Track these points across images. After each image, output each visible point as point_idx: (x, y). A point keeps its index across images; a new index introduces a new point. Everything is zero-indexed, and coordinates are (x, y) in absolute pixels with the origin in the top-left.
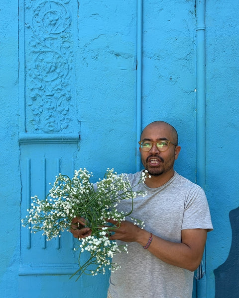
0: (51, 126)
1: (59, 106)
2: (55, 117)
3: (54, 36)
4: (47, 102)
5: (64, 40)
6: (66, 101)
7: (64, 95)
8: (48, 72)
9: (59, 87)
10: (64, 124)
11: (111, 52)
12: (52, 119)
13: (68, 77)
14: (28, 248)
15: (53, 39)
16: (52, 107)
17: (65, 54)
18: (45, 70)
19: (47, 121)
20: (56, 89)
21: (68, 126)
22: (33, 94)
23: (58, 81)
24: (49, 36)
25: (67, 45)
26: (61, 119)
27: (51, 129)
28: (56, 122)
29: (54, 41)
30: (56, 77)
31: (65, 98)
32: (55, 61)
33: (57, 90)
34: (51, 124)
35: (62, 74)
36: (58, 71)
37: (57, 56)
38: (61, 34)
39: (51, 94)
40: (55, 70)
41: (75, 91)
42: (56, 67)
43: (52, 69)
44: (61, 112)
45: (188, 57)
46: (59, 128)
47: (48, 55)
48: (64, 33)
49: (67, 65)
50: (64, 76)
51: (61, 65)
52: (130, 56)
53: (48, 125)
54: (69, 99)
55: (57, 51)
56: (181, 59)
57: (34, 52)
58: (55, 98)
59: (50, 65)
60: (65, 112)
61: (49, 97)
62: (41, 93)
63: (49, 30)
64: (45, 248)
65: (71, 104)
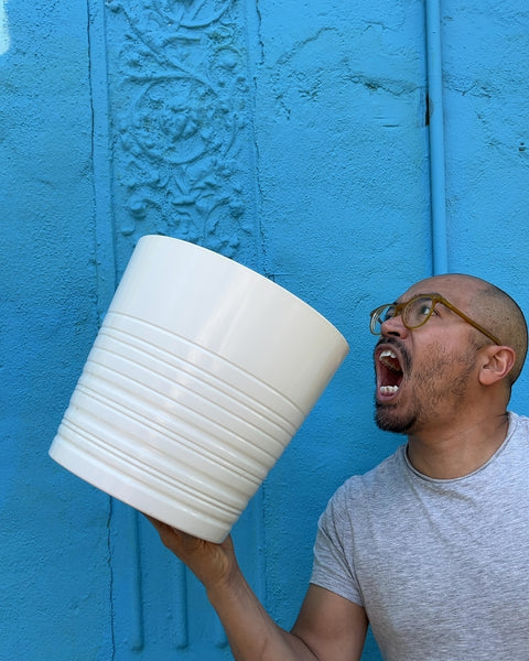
1: (212, 233)
3: (191, 35)
4: (178, 223)
5: (217, 46)
6: (229, 221)
7: (225, 202)
8: (177, 139)
9: (210, 179)
11: (355, 79)
13: (234, 150)
14: (134, 649)
15: (188, 42)
16: (191, 236)
17: (222, 84)
18: (167, 132)
20: (201, 184)
22: (135, 202)
23: (204, 165)
24: (176, 35)
25: (229, 58)
29: (193, 49)
30: (199, 149)
31: (225, 209)
32: (195, 104)
33: (203, 189)
35: (217, 141)
36: (205, 133)
37: (202, 91)
38: (212, 29)
39: (189, 199)
40: (196, 131)
41: (257, 189)
42: (199, 123)
43: (188, 129)
47: (177, 87)
48: (218, 25)
49: (231, 115)
50: (223, 149)
51: (214, 116)
52: (408, 89)
54: (237, 214)
55: (200, 76)
57: (134, 80)
58: (199, 211)
59: (182, 117)
61: (183, 210)
62: (157, 198)
63: (176, 18)
64: (185, 647)
65: (246, 227)
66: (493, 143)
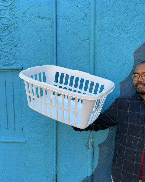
0: (7, 62)
1: (11, 50)
2: (9, 57)
3: (6, 8)
4: (4, 48)
5: (12, 10)
6: (14, 47)
7: (13, 44)
8: (4, 30)
9: (10, 39)
10: (14, 61)
11: (39, 17)
12: (7, 58)
13: (15, 33)
15: (5, 9)
16: (7, 51)
17: (12, 19)
18: (2, 29)
19: (4, 59)
20: (8, 40)
21: (16, 62)
23: (9, 36)
24: (3, 8)
25: (13, 13)
26: (12, 58)
27: (7, 64)
28: (9, 60)
29: (6, 11)
30: (8, 33)
31: (13, 45)
32: (7, 23)
33: (9, 41)
34: (7, 61)
35: (11, 31)
36: (9, 29)
37: (8, 20)
38: (10, 6)
39: (6, 43)
40: (7, 29)
41: (19, 41)
42: (8, 27)
43: (6, 28)
44: (11, 54)
45: (84, 18)
46: (11, 63)
47: (3, 19)
48: (11, 5)
49: (14, 25)
50: (13, 33)
51: (11, 26)
52: (50, 19)
53: (5, 61)
54: (16, 46)
55: (8, 17)
56: (80, 19)
58: (8, 46)
59: (4, 26)
60: (14, 54)
61: (5, 45)
62: (0, 43)
63: (3, 4)
65: (17, 49)
66: (68, 31)
